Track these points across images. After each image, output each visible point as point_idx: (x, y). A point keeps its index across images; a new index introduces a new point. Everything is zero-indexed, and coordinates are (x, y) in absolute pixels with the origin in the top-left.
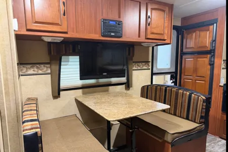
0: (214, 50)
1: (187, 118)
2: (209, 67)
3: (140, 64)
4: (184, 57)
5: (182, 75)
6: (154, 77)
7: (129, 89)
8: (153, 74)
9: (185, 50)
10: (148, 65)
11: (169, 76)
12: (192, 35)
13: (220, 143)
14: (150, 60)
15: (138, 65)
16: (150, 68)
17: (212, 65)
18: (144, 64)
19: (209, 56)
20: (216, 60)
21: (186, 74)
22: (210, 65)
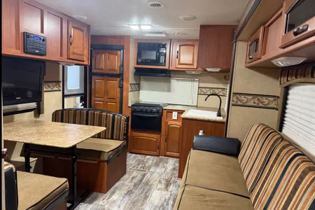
0: (122, 74)
1: (112, 138)
2: (119, 89)
3: (50, 84)
4: (93, 77)
5: (93, 97)
6: (65, 99)
7: (39, 116)
8: (64, 96)
9: (94, 71)
10: (59, 85)
11: (78, 98)
12: (102, 56)
13: (131, 157)
14: (61, 79)
15: (48, 86)
16: (61, 89)
17: (121, 87)
18: (54, 84)
19: (118, 79)
20: (124, 83)
21: (97, 96)
22: (120, 87)
